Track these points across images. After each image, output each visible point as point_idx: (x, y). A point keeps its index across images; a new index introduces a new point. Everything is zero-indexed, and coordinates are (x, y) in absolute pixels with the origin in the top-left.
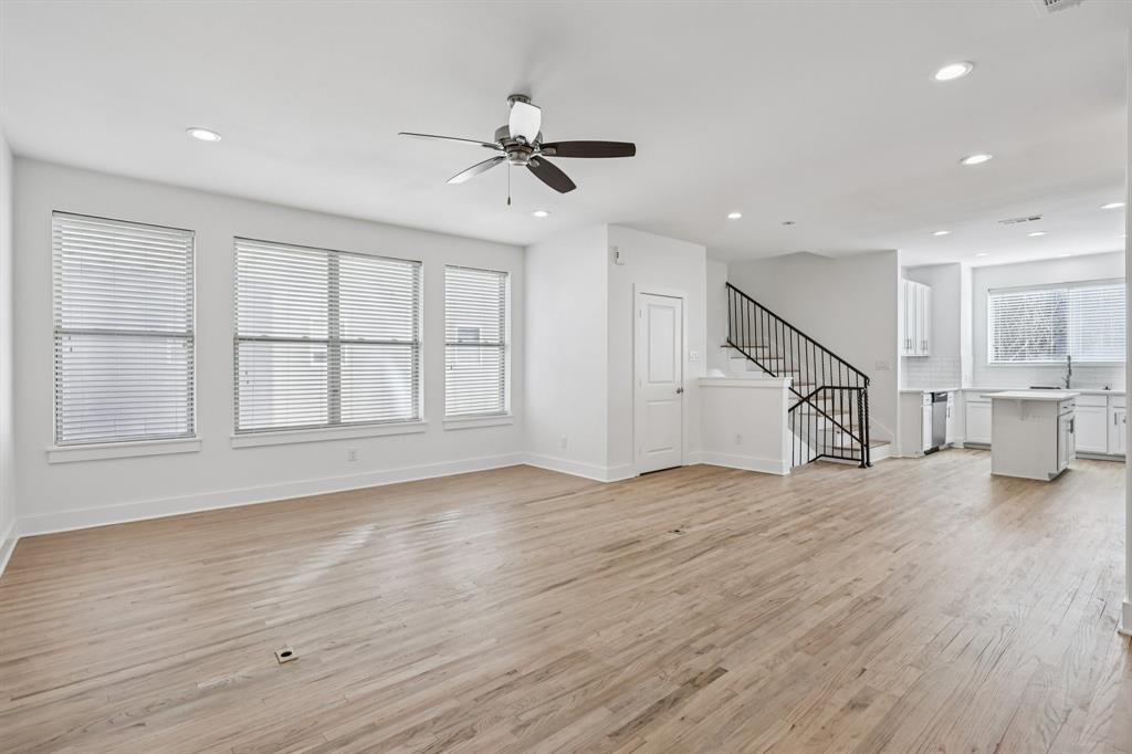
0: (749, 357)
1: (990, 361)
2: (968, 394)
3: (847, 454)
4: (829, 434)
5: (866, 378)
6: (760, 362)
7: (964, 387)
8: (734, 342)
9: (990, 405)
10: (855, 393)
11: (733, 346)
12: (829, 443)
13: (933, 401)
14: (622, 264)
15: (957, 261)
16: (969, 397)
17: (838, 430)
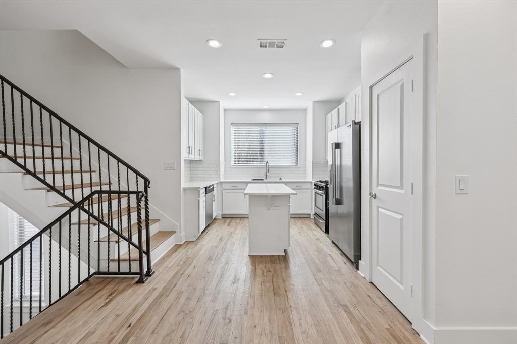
1: (232, 165)
2: (223, 184)
5: (146, 181)
6: (21, 161)
7: (222, 180)
10: (133, 197)
13: (206, 193)
15: (217, 100)
16: (225, 186)
17: (114, 237)
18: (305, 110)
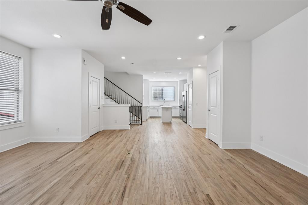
0: (111, 98)
1: (152, 100)
3: (138, 122)
4: (131, 118)
5: (141, 104)
6: (114, 100)
8: (106, 94)
9: (161, 109)
11: (106, 95)
12: (133, 120)
14: (85, 65)
16: (151, 107)
17: (133, 116)
18: (178, 82)
